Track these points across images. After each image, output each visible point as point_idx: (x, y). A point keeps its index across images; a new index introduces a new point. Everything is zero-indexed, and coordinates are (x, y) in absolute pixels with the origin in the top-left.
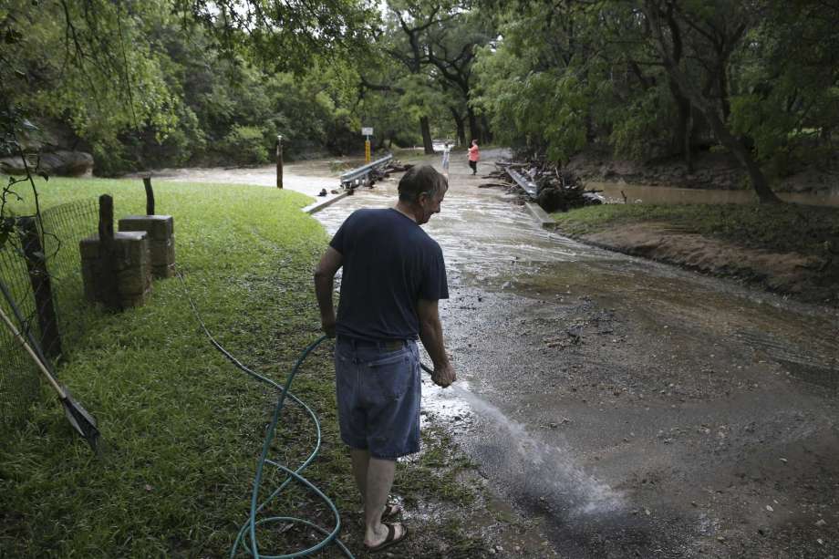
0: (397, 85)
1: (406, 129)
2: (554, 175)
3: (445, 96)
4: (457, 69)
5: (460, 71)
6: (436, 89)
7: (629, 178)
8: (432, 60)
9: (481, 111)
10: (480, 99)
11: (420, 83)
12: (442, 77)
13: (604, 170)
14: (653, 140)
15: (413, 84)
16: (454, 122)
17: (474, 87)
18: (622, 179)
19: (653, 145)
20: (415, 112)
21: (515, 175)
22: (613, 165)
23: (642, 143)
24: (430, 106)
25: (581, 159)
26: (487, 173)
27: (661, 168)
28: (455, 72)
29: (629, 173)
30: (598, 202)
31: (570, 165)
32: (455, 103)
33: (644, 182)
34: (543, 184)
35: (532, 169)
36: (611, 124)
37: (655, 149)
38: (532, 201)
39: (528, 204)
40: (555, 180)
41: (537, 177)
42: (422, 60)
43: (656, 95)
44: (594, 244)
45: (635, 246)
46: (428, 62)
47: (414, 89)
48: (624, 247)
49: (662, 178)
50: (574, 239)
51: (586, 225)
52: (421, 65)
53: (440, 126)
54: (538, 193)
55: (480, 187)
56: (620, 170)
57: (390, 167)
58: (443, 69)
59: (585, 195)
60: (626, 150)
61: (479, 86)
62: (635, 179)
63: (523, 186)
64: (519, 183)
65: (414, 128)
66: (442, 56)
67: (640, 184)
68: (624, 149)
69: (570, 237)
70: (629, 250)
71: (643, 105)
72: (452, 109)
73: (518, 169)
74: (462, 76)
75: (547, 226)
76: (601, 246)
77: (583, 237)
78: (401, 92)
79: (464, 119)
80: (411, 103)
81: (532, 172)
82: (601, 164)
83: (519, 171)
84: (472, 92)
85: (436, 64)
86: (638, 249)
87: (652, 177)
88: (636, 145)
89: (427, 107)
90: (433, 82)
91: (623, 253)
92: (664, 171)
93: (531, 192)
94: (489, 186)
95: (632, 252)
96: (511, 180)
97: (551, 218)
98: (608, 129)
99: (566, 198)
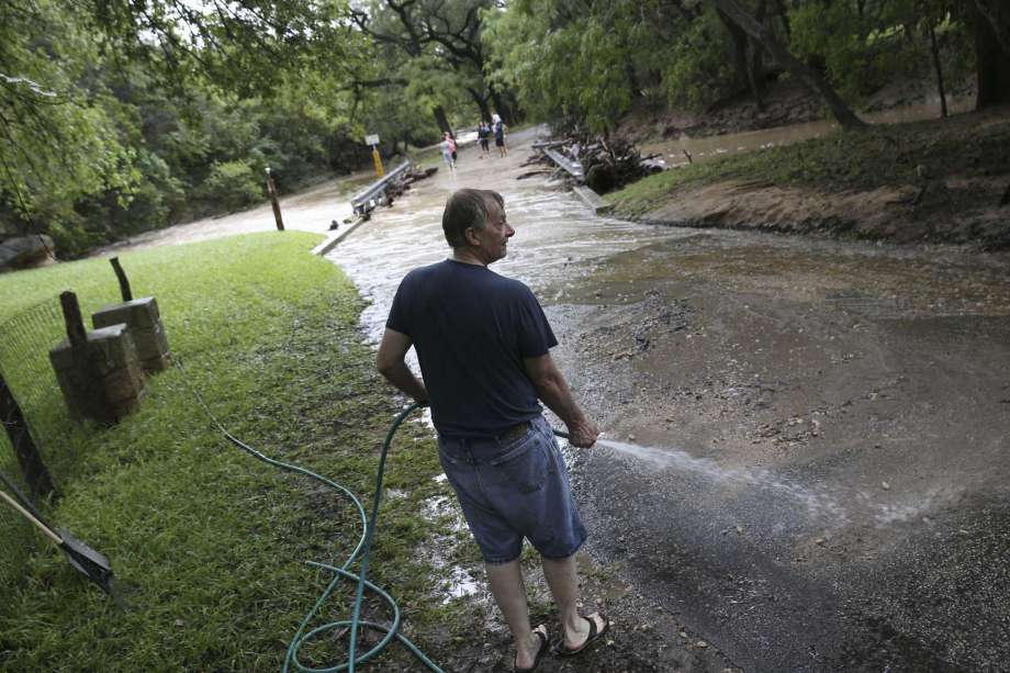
0: (398, 75)
1: (421, 125)
2: (601, 147)
3: (458, 76)
4: (464, 41)
5: (469, 44)
6: (446, 70)
7: (692, 132)
8: (434, 37)
9: (503, 88)
10: (499, 73)
11: (424, 68)
12: (450, 55)
13: (660, 127)
14: (712, 81)
15: (417, 70)
16: (475, 105)
17: (489, 60)
18: (683, 134)
19: (712, 87)
20: (426, 103)
21: (556, 157)
22: (670, 120)
23: (698, 87)
24: (442, 92)
25: (631, 121)
26: (525, 161)
27: (726, 112)
28: (464, 46)
29: (691, 125)
30: (658, 169)
31: (620, 129)
32: (471, 82)
33: (709, 133)
34: (590, 161)
35: (575, 146)
36: (658, 71)
37: (715, 91)
38: (580, 184)
39: (576, 189)
40: (603, 153)
41: (582, 154)
42: (422, 39)
43: (703, 26)
44: (657, 223)
45: (704, 215)
46: (428, 40)
47: (419, 76)
48: (692, 220)
49: (730, 123)
50: (634, 221)
51: (646, 202)
52: (422, 45)
53: (460, 112)
54: (585, 174)
55: (519, 178)
56: (681, 124)
57: (408, 176)
58: (448, 45)
59: (641, 164)
60: (682, 99)
61: (494, 57)
62: (699, 131)
63: (566, 168)
64: (563, 165)
65: (430, 121)
66: (445, 28)
67: (705, 136)
68: (679, 97)
69: (629, 220)
70: (698, 222)
71: (691, 40)
72: (471, 90)
73: (558, 148)
74: (473, 49)
75: (601, 211)
76: (665, 224)
77: (644, 217)
78: (404, 83)
79: (487, 100)
80: (418, 94)
81: (574, 150)
82: (656, 121)
83: (560, 151)
84: (487, 66)
85: (438, 40)
86: (706, 219)
87: (718, 124)
88: (692, 91)
89: (439, 95)
90: (440, 63)
91: (692, 226)
92: (731, 114)
93: (576, 173)
94: (529, 175)
95: (701, 223)
96: (552, 163)
97: (605, 201)
98: (656, 78)
99: (620, 172)
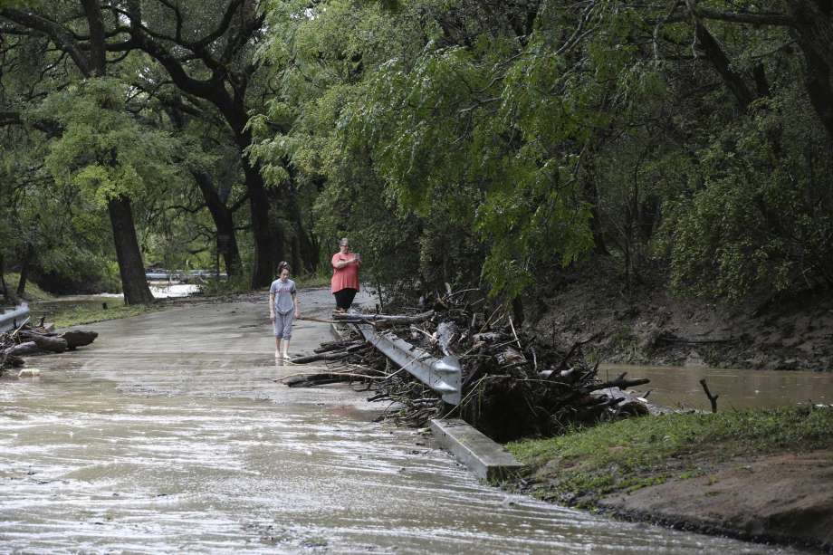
0: (42, 109)
1: (67, 239)
2: (506, 338)
6: (152, 124)
7: (716, 352)
9: (286, 176)
10: (281, 141)
11: (106, 104)
13: (643, 330)
14: (777, 243)
15: (88, 105)
16: (205, 218)
17: (263, 109)
18: (694, 353)
19: (775, 256)
20: (96, 183)
21: (395, 349)
22: (667, 318)
23: (744, 250)
24: (138, 167)
25: (575, 303)
26: (310, 351)
27: (801, 322)
29: (716, 336)
30: (636, 411)
31: (548, 318)
32: (208, 159)
33: (756, 361)
34: (478, 366)
35: (442, 327)
36: (654, 202)
37: (783, 268)
38: (449, 412)
39: (438, 424)
40: (510, 353)
41: (456, 346)
43: (773, 117)
44: (645, 518)
45: (767, 514)
47: (90, 119)
48: (736, 520)
49: (807, 347)
50: (584, 507)
51: (615, 468)
53: (166, 230)
54: (465, 390)
56: (691, 330)
59: (597, 393)
60: (704, 271)
61: (274, 106)
62: (732, 354)
63: (417, 372)
64: (406, 365)
67: (748, 366)
68: (697, 269)
69: (570, 503)
70: (750, 526)
71: (740, 146)
72: (200, 178)
73: (402, 330)
75: (498, 475)
76: (664, 523)
77: (609, 500)
78: (53, 129)
80: (79, 163)
81: (443, 333)
82: (634, 314)
83: (405, 335)
86: (774, 521)
87: (777, 345)
88: (729, 257)
89: (129, 171)
91: (732, 535)
92: (811, 329)
93: (443, 386)
94: (319, 380)
95: (760, 532)
96: (380, 361)
97: (509, 456)
98: (645, 218)
99: (546, 402)
